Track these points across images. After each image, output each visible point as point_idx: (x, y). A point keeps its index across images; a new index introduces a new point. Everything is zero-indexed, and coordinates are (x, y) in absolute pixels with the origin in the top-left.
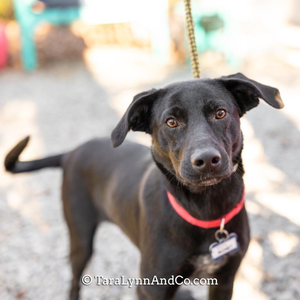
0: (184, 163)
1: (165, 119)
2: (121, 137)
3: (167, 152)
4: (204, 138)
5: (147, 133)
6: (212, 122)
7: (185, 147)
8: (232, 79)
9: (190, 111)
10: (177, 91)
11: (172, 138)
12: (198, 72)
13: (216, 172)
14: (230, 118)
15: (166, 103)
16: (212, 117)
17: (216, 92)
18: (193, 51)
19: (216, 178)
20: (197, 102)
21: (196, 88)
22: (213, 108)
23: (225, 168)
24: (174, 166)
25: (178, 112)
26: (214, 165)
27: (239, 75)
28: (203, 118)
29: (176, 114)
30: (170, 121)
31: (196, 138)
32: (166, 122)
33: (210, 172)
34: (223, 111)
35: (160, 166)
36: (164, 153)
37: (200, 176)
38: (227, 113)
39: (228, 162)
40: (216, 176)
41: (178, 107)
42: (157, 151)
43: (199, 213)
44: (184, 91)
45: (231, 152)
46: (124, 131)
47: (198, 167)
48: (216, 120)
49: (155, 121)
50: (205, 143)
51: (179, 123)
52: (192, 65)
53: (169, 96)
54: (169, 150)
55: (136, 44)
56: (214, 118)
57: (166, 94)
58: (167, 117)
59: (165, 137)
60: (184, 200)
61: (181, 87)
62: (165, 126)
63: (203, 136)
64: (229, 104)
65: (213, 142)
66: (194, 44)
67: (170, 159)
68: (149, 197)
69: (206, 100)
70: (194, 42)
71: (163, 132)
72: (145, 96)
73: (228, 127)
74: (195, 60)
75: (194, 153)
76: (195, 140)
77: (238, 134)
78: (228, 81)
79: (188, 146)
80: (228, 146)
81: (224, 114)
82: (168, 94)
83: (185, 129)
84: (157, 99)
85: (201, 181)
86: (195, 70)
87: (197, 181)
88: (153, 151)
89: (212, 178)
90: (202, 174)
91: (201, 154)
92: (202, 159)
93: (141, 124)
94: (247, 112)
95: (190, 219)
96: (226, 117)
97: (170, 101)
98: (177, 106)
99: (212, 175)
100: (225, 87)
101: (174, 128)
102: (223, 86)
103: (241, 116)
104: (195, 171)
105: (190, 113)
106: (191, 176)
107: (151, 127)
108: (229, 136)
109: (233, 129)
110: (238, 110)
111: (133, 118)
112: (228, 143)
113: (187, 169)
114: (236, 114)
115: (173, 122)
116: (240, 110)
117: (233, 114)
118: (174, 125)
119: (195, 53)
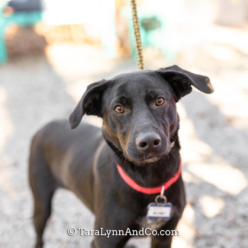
0: (130, 144)
1: (114, 106)
2: (78, 121)
3: (115, 133)
4: (147, 123)
5: (98, 116)
6: (153, 108)
7: (130, 131)
8: (169, 71)
9: (135, 99)
10: (123, 83)
11: (119, 122)
12: (142, 64)
13: (157, 152)
14: (168, 105)
15: (114, 93)
16: (153, 104)
17: (155, 83)
18: (138, 47)
19: (157, 156)
20: (140, 92)
21: (139, 80)
22: (153, 97)
23: (164, 148)
24: (122, 145)
25: (124, 100)
26: (155, 146)
27: (175, 67)
28: (145, 105)
29: (123, 102)
30: (118, 108)
31: (139, 124)
32: (115, 109)
33: (152, 152)
34: (162, 99)
35: (109, 143)
36: (113, 134)
37: (143, 156)
38: (165, 101)
39: (166, 143)
40: (157, 155)
41: (125, 96)
42: (108, 132)
43: (143, 182)
44: (129, 82)
45: (169, 133)
46: (80, 115)
47: (142, 149)
48: (157, 107)
49: (106, 107)
50: (147, 128)
51: (125, 110)
52: (137, 58)
53: (117, 87)
54: (117, 132)
55: (88, 41)
56: (154, 105)
57: (114, 85)
58: (115, 105)
59: (114, 120)
60: (130, 171)
61: (126, 79)
62: (113, 112)
63: (145, 121)
64: (166, 93)
65: (154, 127)
66: (139, 41)
67: (118, 139)
68: (102, 168)
69: (148, 90)
70: (139, 39)
71: (112, 117)
72: (97, 86)
73: (166, 112)
74: (140, 54)
75: (138, 136)
76: (139, 125)
77: (175, 117)
78: (165, 73)
79: (133, 130)
80: (167, 128)
81: (163, 101)
82: (115, 85)
83: (130, 115)
84: (107, 89)
85: (144, 159)
86: (139, 62)
87: (141, 159)
88: (104, 132)
89: (153, 157)
90: (145, 154)
91: (145, 137)
92: (145, 141)
93: (94, 110)
94: (182, 98)
95: (135, 186)
96: (164, 104)
97: (117, 91)
98: (123, 95)
99: (154, 154)
100: (163, 78)
101: (121, 114)
102: (162, 77)
103: (177, 101)
104: (140, 151)
105: (134, 102)
106: (136, 155)
107: (102, 112)
108: (167, 119)
109: (171, 113)
110: (174, 97)
111: (87, 105)
112: (166, 126)
113: (132, 150)
114: (173, 100)
115: (120, 109)
116: (176, 97)
117: (170, 101)
118: (121, 111)
119: (140, 48)
